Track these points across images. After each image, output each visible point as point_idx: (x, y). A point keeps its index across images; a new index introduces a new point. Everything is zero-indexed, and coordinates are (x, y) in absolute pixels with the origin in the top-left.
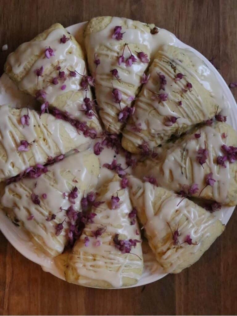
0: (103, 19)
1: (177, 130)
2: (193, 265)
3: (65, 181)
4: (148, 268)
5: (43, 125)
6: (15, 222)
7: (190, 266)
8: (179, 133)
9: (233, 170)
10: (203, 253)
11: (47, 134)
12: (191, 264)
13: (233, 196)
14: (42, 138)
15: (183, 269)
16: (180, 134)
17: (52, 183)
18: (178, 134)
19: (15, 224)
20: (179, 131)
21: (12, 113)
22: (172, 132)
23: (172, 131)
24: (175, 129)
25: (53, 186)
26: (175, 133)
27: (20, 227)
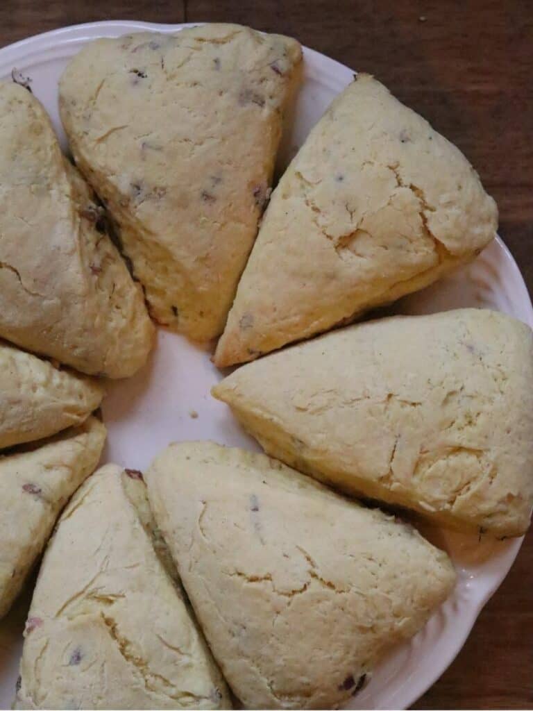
1: (83, 214)
2: (472, 163)
4: (484, 294)
6: (353, 688)
7: (475, 171)
8: (90, 208)
9: (195, 49)
10: (437, 133)
12: (471, 169)
13: (271, 49)
15: (483, 191)
16: (94, 205)
18: (93, 211)
19: (358, 689)
20: (85, 209)
22: (89, 229)
23: (85, 229)
24: (78, 220)
26: (91, 220)
27: (369, 674)
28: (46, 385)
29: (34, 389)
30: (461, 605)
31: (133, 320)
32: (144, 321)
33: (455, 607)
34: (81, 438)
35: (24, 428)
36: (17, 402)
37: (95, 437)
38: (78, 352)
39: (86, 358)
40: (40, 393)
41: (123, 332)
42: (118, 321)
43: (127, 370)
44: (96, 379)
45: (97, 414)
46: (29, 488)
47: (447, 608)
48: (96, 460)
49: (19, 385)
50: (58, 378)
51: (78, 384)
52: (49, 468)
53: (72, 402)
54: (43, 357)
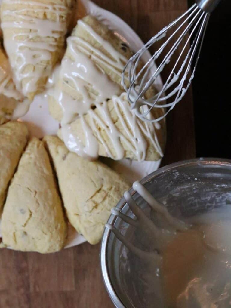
0: (49, 250)
3: (78, 89)
5: (102, 144)
6: (126, 47)
11: (97, 134)
14: (102, 130)
17: (90, 86)
21: (132, 153)
25: (89, 84)
27: (121, 42)
28: (30, 154)
29: (31, 158)
30: (98, 14)
31: (9, 127)
32: (8, 124)
33: (100, 16)
34: (48, 143)
35: (44, 161)
36: (35, 164)
37: (47, 139)
38: (19, 144)
39: (21, 142)
40: (33, 156)
41: (12, 130)
42: (8, 132)
43: (25, 130)
44: (28, 139)
45: (41, 139)
46: (64, 158)
47: (100, 19)
48: (56, 138)
49: (29, 163)
50: (28, 151)
51: (30, 145)
52: (57, 152)
53: (36, 146)
54: (21, 156)
